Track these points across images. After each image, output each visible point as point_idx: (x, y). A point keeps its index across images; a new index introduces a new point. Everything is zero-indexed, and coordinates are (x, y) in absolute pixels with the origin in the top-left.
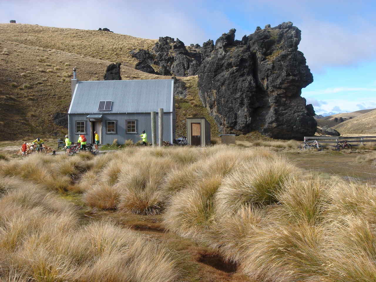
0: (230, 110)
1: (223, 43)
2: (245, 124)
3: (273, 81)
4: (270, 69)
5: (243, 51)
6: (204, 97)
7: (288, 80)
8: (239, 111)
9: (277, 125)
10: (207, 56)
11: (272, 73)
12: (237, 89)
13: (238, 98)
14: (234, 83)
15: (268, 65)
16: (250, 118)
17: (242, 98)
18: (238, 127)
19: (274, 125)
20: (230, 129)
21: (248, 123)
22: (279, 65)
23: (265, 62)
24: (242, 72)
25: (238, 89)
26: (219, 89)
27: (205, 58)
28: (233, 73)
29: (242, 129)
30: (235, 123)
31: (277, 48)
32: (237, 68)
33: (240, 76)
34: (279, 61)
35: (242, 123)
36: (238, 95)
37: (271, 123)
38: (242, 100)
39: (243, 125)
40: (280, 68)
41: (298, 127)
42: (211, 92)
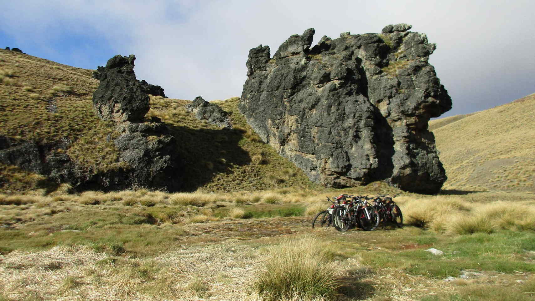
0: (337, 146)
1: (303, 46)
2: (368, 169)
3: (402, 104)
4: (395, 87)
5: (344, 58)
6: (265, 128)
7: (426, 104)
8: (352, 148)
9: (411, 170)
10: (260, 68)
11: (398, 92)
12: (345, 114)
13: (349, 128)
14: (339, 104)
15: (389, 81)
16: (377, 160)
17: (357, 128)
18: (353, 174)
19: (408, 171)
20: (335, 176)
21: (372, 167)
22: (408, 81)
23: (381, 76)
24: (349, 88)
25: (347, 114)
26: (304, 114)
27: (255, 71)
28: (335, 89)
29: (363, 177)
30: (349, 167)
31: (396, 57)
32: (342, 81)
33: (346, 94)
34: (409, 75)
35: (364, 166)
36: (350, 122)
37: (404, 168)
38: (358, 131)
39: (365, 170)
40: (411, 85)
41: (437, 175)
42: (282, 120)
